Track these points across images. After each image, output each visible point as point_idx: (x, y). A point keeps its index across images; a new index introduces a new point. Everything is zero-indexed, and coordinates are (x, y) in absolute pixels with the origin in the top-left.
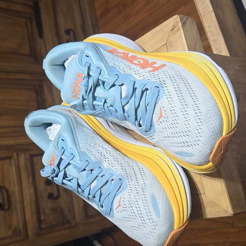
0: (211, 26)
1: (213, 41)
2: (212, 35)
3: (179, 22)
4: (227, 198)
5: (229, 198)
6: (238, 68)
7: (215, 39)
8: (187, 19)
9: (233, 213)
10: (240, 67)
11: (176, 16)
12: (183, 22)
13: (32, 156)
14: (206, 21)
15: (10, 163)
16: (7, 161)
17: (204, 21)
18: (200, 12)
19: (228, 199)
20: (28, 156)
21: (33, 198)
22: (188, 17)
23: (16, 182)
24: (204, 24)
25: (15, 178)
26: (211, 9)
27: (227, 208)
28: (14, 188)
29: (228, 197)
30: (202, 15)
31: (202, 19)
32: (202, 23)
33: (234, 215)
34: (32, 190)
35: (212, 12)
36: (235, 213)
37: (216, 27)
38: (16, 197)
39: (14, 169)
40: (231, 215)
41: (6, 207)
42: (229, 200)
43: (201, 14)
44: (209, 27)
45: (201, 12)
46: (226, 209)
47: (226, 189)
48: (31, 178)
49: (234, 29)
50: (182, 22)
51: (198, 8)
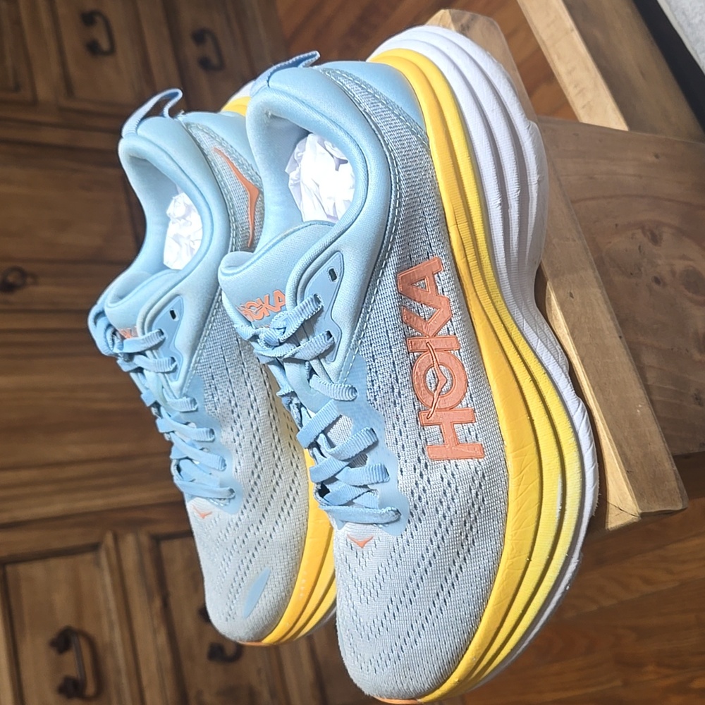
0: (574, 69)
1: (584, 107)
2: (580, 92)
3: (450, 25)
4: (619, 470)
5: (624, 471)
6: (651, 159)
7: (589, 102)
8: (473, 19)
9: (640, 511)
10: (657, 156)
11: (442, 12)
12: (462, 26)
13: (157, 540)
14: (559, 58)
15: (97, 564)
16: (89, 557)
17: (555, 58)
18: (541, 38)
19: (622, 473)
20: (145, 540)
21: (167, 660)
22: (476, 14)
23: (114, 617)
24: (555, 66)
25: (112, 604)
26: (569, 22)
27: (621, 498)
28: (111, 634)
29: (620, 468)
30: (548, 43)
31: (549, 55)
32: (551, 65)
33: (642, 515)
34: (162, 638)
35: (572, 30)
36: (647, 511)
37: (588, 70)
38: (118, 658)
39: (108, 579)
40: (636, 519)
41: (90, 689)
42: (624, 477)
43: (543, 42)
44: (570, 73)
45: (544, 37)
46: (619, 502)
47: (612, 447)
48: (157, 603)
49: (643, 74)
50: (460, 24)
51: (535, 28)
